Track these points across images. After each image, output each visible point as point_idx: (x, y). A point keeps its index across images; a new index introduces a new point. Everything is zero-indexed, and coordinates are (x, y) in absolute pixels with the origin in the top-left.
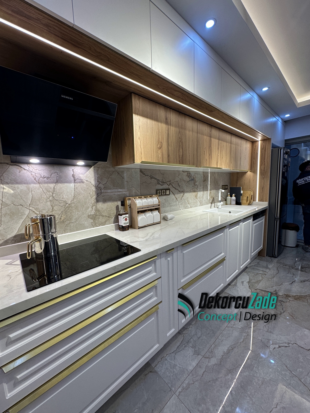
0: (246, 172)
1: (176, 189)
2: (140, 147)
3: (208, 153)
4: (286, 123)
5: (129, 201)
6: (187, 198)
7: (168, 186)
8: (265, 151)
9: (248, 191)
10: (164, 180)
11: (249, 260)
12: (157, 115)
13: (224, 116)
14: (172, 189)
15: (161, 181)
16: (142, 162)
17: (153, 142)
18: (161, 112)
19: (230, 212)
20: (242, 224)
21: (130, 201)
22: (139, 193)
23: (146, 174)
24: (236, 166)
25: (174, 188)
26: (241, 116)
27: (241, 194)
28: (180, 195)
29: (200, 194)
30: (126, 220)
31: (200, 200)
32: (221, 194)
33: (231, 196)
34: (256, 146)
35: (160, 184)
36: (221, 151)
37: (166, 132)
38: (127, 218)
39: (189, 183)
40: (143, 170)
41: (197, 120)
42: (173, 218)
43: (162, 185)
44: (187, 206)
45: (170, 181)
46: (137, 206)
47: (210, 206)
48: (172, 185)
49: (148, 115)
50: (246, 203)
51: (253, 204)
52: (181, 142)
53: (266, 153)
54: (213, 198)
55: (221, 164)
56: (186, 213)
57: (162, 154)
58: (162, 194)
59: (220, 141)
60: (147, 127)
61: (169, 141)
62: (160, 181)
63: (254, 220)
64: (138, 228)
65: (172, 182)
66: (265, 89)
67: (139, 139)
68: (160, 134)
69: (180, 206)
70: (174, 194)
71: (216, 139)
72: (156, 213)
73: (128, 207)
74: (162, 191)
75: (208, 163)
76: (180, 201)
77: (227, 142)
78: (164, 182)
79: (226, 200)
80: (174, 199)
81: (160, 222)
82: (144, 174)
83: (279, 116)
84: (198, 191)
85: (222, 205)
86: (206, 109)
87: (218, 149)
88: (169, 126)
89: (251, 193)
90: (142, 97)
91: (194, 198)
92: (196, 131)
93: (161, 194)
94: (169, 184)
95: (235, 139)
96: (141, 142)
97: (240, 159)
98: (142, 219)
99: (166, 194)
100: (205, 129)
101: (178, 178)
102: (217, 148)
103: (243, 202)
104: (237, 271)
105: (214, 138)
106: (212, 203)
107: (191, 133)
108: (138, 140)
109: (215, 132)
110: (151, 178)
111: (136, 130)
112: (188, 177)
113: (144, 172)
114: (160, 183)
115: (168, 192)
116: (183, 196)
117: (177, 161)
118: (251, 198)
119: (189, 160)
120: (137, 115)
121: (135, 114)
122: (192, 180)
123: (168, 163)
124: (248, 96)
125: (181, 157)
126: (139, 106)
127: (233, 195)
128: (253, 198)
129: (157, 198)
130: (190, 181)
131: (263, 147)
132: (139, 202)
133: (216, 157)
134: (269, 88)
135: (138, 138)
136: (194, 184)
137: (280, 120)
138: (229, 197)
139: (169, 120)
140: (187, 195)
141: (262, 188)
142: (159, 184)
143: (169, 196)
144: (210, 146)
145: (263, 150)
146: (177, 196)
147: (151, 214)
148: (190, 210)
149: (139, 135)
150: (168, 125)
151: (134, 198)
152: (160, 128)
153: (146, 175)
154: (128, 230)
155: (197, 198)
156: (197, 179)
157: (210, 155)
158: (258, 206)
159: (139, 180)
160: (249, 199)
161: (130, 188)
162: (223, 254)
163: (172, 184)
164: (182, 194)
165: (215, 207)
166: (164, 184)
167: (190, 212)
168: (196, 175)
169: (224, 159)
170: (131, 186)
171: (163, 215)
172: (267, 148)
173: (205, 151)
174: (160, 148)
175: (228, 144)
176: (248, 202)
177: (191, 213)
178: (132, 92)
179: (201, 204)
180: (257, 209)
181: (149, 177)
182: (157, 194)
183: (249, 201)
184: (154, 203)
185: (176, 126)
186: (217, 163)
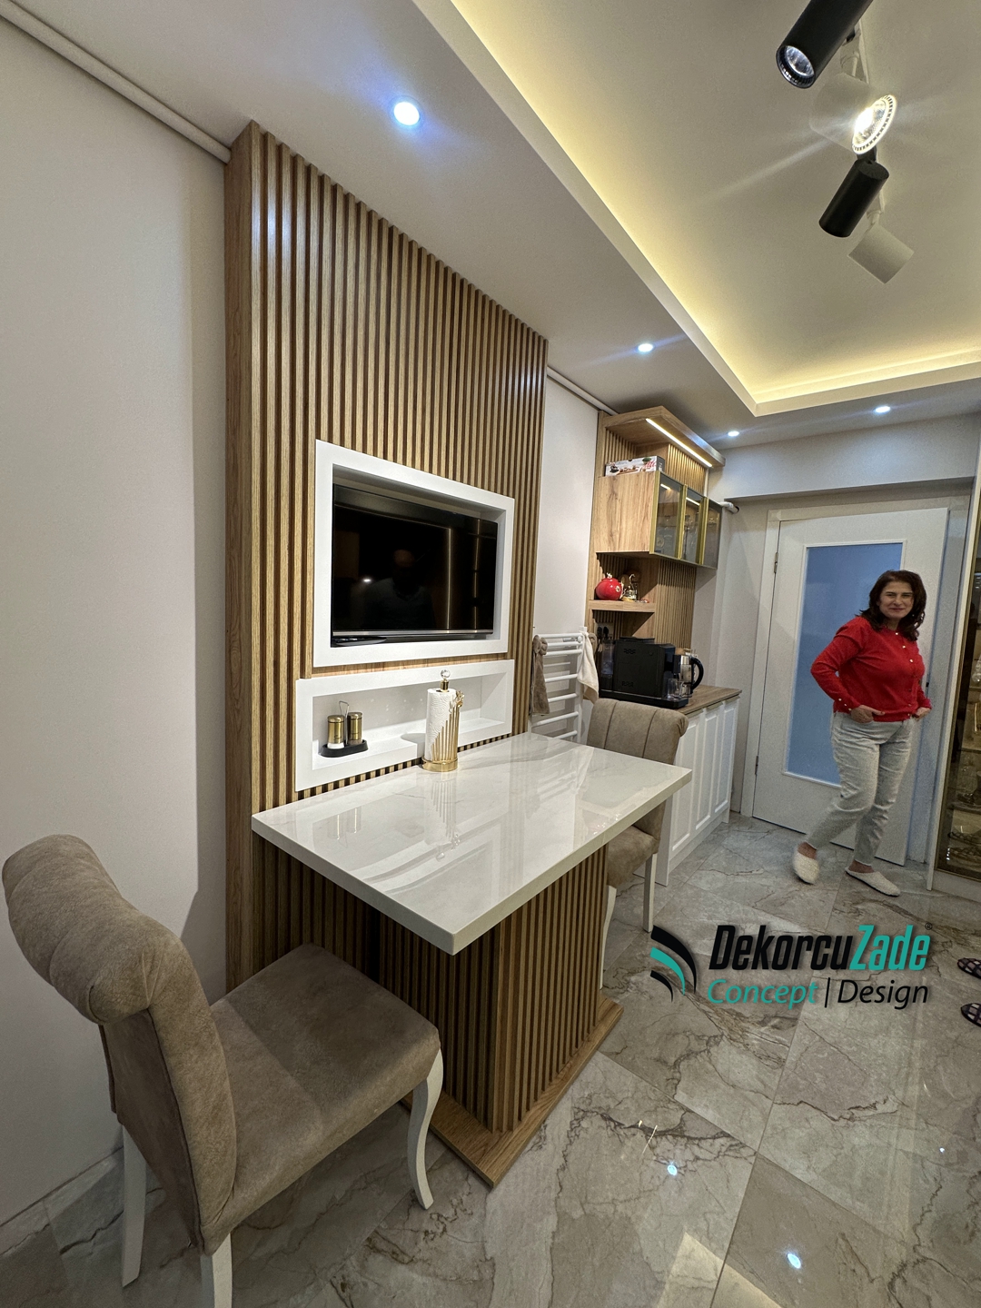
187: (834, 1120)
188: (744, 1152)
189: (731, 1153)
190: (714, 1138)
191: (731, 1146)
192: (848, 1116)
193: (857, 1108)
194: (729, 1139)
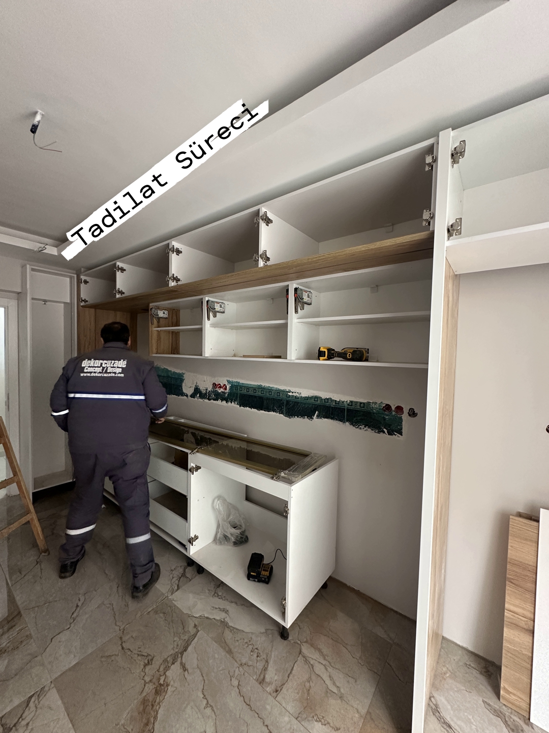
187: (69, 628)
188: (46, 689)
189: (40, 700)
190: (28, 705)
191: (38, 696)
192: (72, 621)
193: (73, 614)
194: (35, 695)
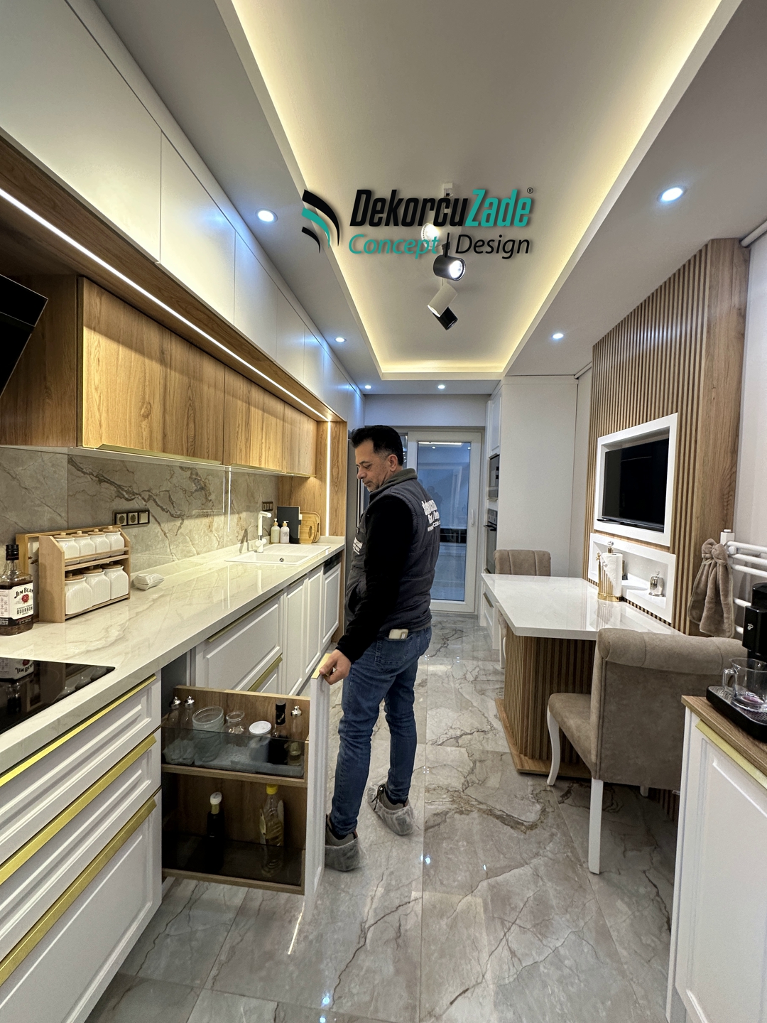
0: (307, 478)
1: (163, 510)
2: (99, 409)
3: (243, 437)
4: (366, 396)
5: (32, 545)
6: (190, 531)
7: (144, 503)
8: (338, 442)
9: (310, 515)
10: (134, 486)
11: (318, 654)
12: (143, 341)
13: (280, 373)
14: (154, 510)
15: (126, 489)
16: (103, 447)
17: (131, 400)
18: (152, 336)
19: (282, 560)
20: (307, 582)
21: (36, 545)
22: (62, 522)
23: (84, 470)
24: (292, 465)
25: (159, 508)
26: (304, 377)
27: (300, 522)
28: (173, 524)
29: (218, 521)
30: (25, 599)
31: (218, 535)
32: (263, 521)
33: (280, 526)
34: (323, 431)
35: (124, 497)
36: (266, 434)
37: (162, 381)
38: (27, 595)
39: (194, 495)
40: (77, 460)
41: (225, 365)
42: (161, 581)
43: (130, 500)
44: (189, 552)
45: (149, 491)
46: (66, 558)
47: (239, 548)
48: (154, 500)
49: (121, 337)
50: (306, 540)
51: (321, 540)
52: (191, 408)
53: (340, 446)
54: (246, 531)
55: (267, 461)
56: (187, 569)
57: (151, 432)
58: (130, 523)
59: (265, 414)
60: (117, 364)
61: (168, 402)
62: (123, 489)
63: (325, 573)
64: (64, 618)
65: (154, 492)
66: (340, 340)
67: (96, 389)
68: (147, 383)
69: (174, 551)
70: (159, 523)
71: (258, 408)
72: (118, 572)
73: (30, 561)
74: (130, 515)
75: (243, 457)
76: (173, 540)
77: (277, 417)
78: (133, 492)
79: (270, 535)
80: (159, 534)
81: (127, 596)
82: (79, 469)
83: (356, 384)
84: (213, 515)
85: (264, 545)
86: (249, 353)
87: (262, 429)
88: (169, 370)
89: (317, 518)
90: (106, 292)
91: (205, 532)
92: (223, 389)
93: (125, 523)
94: (146, 498)
95: (289, 413)
96: (100, 397)
97: (299, 452)
98: (76, 594)
99: (139, 523)
100: (239, 385)
101: (169, 483)
102: (260, 426)
103: (304, 538)
104: (300, 680)
105: (255, 407)
106: (242, 542)
107: (212, 390)
108: (94, 391)
109: (256, 395)
110: (101, 481)
111: (89, 366)
112: (194, 481)
113: (81, 466)
114: (125, 493)
115: (144, 519)
116: (180, 527)
117: (182, 449)
118: (316, 530)
119: (208, 448)
120: (93, 332)
121: (89, 327)
122: (202, 489)
123: (164, 452)
124: (313, 340)
125: (190, 440)
126: (100, 311)
127: (285, 522)
128: (320, 529)
129: (121, 534)
130: (196, 491)
131: (334, 434)
132: (70, 548)
133: (258, 446)
134: (346, 340)
135: (93, 386)
136: (206, 498)
137: (358, 391)
138: (276, 528)
139: (169, 357)
140: (189, 523)
141: (334, 511)
142: (120, 496)
143: (145, 529)
144: (248, 423)
145: (336, 441)
146: (166, 526)
147: (104, 577)
148: (195, 559)
149: (97, 382)
150: (166, 366)
151: (53, 536)
152: (147, 371)
153: (84, 473)
154: (30, 628)
155: (211, 531)
156: (212, 488)
157: (248, 440)
158: (332, 544)
159: (65, 485)
160: (313, 531)
161: (36, 508)
162: (278, 648)
163: (155, 497)
164: (178, 523)
165: (248, 550)
166: (133, 497)
167: (197, 565)
168: (210, 477)
169: (272, 452)
170: (38, 502)
171: (133, 575)
172: (341, 439)
173: (238, 432)
174: (146, 416)
175: (278, 420)
176: (312, 538)
177: (199, 567)
178: (83, 276)
179: (221, 546)
180: (327, 553)
181: (94, 478)
182: (115, 523)
183: (313, 535)
184: (113, 546)
185: (182, 372)
186: (260, 457)
